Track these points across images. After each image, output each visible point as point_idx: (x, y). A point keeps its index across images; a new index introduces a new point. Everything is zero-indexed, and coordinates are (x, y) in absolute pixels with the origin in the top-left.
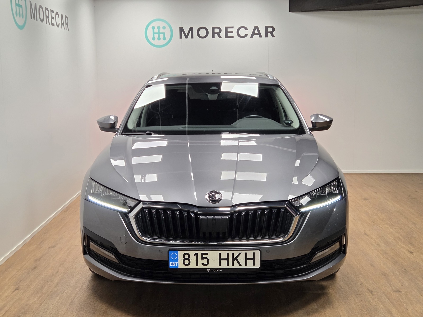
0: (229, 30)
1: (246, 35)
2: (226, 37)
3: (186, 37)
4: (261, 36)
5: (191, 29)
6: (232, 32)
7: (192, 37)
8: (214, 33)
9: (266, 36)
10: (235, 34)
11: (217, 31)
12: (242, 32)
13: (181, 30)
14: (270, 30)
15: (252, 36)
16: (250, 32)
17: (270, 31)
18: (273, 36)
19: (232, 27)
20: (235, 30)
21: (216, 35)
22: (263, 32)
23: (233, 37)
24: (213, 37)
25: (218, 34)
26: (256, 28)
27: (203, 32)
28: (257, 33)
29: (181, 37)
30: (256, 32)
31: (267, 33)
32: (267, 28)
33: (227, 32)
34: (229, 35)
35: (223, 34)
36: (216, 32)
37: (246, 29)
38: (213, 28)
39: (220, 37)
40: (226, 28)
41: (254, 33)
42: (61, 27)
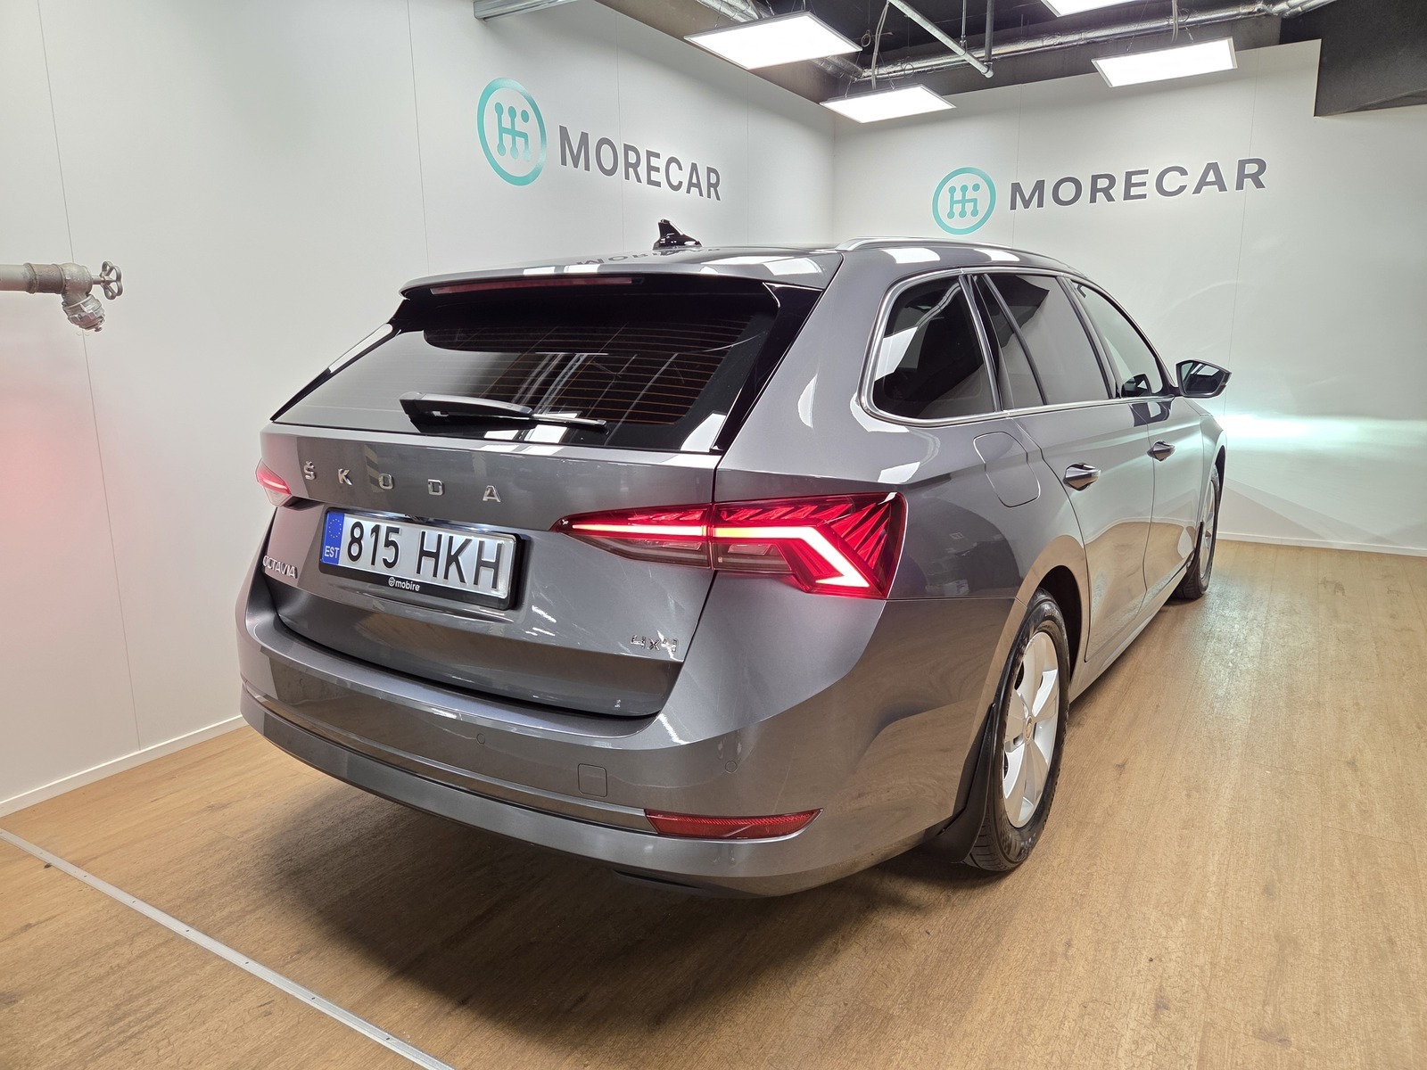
0: (1135, 179)
1: (1182, 188)
2: (1127, 196)
3: (1027, 204)
4: (1222, 188)
5: (1040, 186)
6: (1144, 184)
7: (1040, 204)
8: (1094, 190)
9: (1240, 186)
10: (1150, 189)
11: (1103, 183)
12: (1171, 182)
13: (1016, 188)
14: (1251, 169)
15: (1198, 190)
16: (1192, 181)
17: (1253, 172)
18: (1259, 185)
19: (1146, 172)
20: (1151, 179)
21: (1100, 195)
22: (1230, 177)
23: (1144, 196)
24: (1093, 200)
25: (1106, 191)
26: (1213, 167)
27: (1067, 191)
28: (1214, 180)
29: (1013, 207)
30: (1211, 177)
31: (1242, 176)
32: (1242, 164)
33: (1129, 185)
34: (1134, 191)
35: (1118, 190)
36: (1101, 187)
37: (1183, 172)
38: (1095, 179)
39: (1110, 198)
40: (1129, 175)
41: (1203, 182)
42: (688, 191)
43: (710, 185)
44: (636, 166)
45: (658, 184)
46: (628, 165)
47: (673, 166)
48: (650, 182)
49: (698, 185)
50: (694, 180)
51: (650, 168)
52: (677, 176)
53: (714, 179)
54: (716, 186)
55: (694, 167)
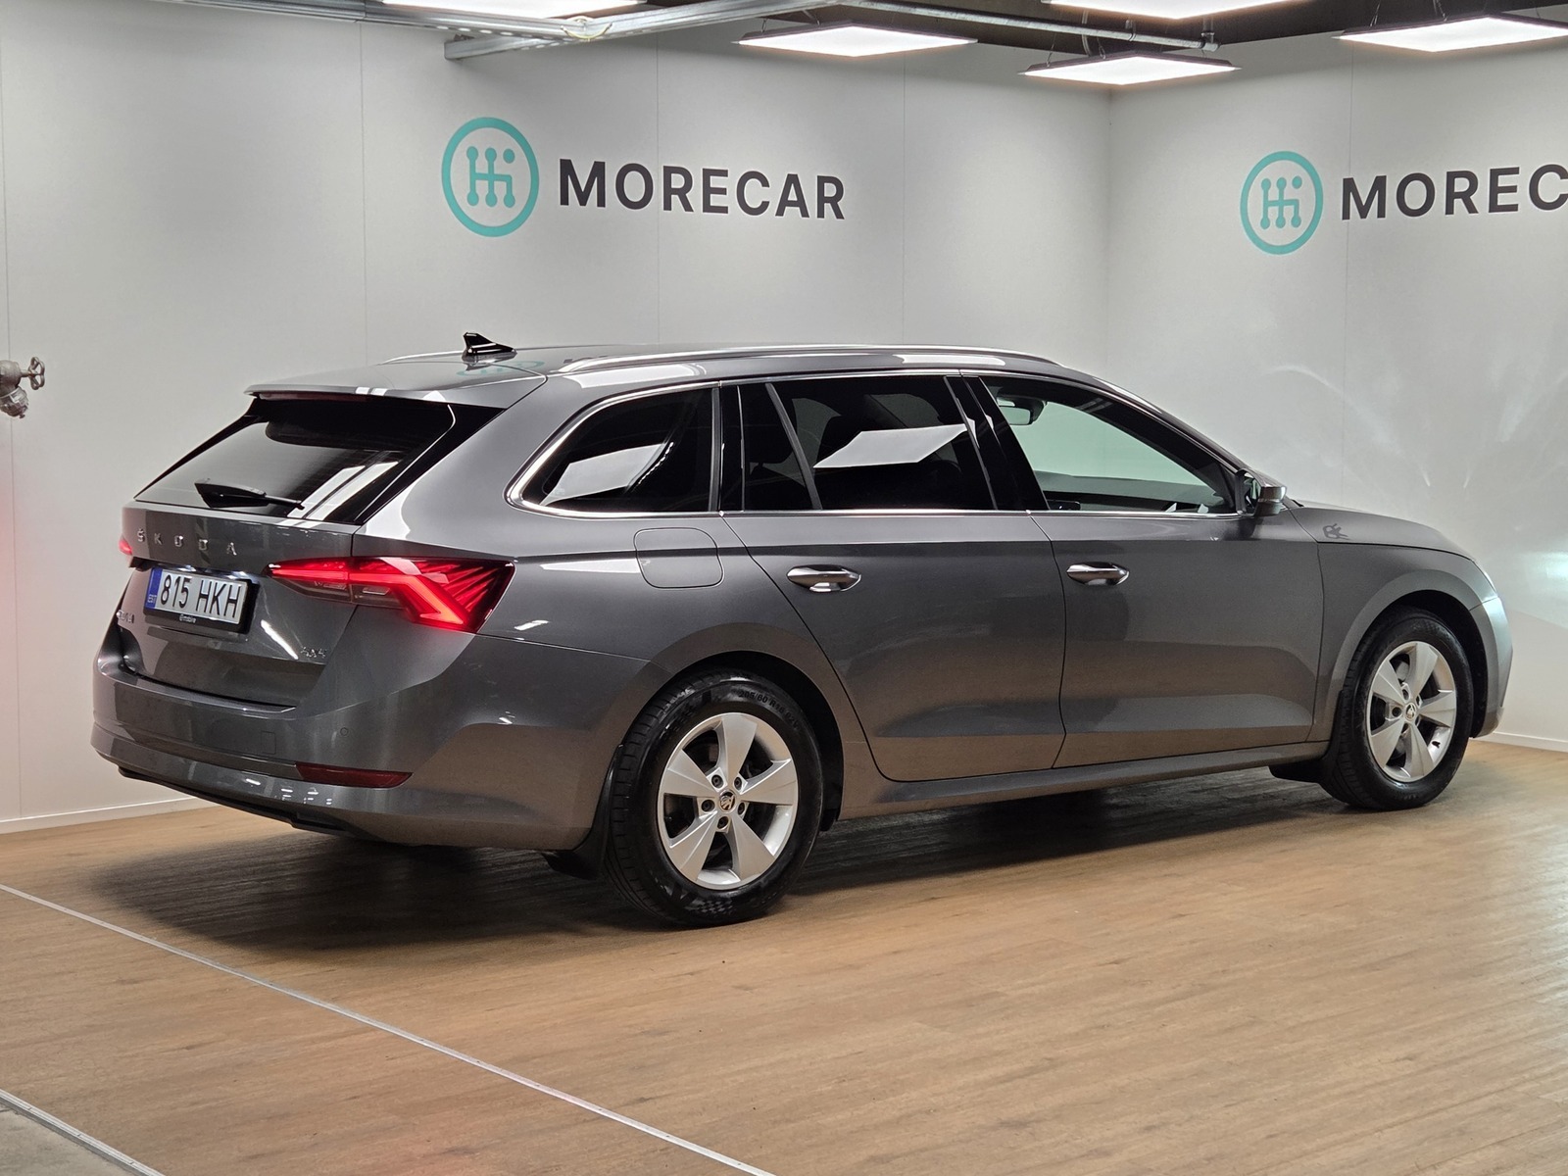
0: (1504, 181)
1: (1563, 198)
2: (1494, 207)
3: (1363, 212)
5: (1380, 184)
6: (1513, 189)
7: (1381, 213)
8: (1451, 196)
10: (1523, 197)
11: (1462, 185)
12: (1549, 188)
13: (1349, 186)
19: (1515, 171)
20: (1522, 182)
21: (1458, 203)
23: (1514, 208)
24: (1450, 210)
25: (1466, 197)
27: (1416, 194)
29: (1346, 215)
33: (1495, 190)
34: (1503, 199)
35: (1481, 197)
36: (1459, 192)
37: (1563, 174)
38: (1451, 177)
39: (1471, 209)
40: (1495, 174)
42: (780, 212)
43: (822, 199)
44: (682, 193)
45: (724, 210)
46: (669, 191)
47: (752, 185)
48: (708, 208)
49: (800, 203)
50: (792, 196)
51: (708, 191)
52: (754, 193)
53: (830, 190)
54: (834, 201)
55: (792, 180)
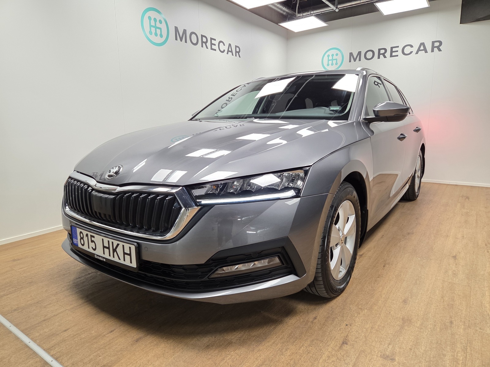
0: (394, 50)
1: (411, 52)
2: (391, 56)
3: (355, 60)
4: (426, 52)
5: (360, 53)
6: (397, 51)
7: (360, 60)
8: (379, 54)
9: (432, 51)
10: (400, 53)
11: (382, 51)
12: (408, 50)
13: (351, 54)
14: (437, 44)
15: (417, 53)
16: (415, 49)
17: (437, 46)
18: (440, 50)
19: (398, 47)
20: (400, 50)
21: (381, 56)
22: (429, 48)
23: (397, 56)
24: (379, 58)
25: (384, 55)
26: (423, 44)
27: (369, 55)
28: (423, 49)
29: (350, 61)
30: (422, 48)
31: (433, 47)
32: (433, 43)
33: (392, 52)
34: (394, 54)
35: (388, 54)
36: (382, 53)
37: (412, 46)
38: (379, 50)
39: (385, 57)
40: (392, 48)
41: (419, 50)
42: (227, 53)
43: (236, 52)
44: (206, 43)
45: (215, 50)
46: (202, 42)
47: (221, 44)
48: (212, 49)
49: (232, 52)
50: (230, 50)
51: (212, 44)
52: (222, 47)
53: (238, 50)
54: (239, 52)
55: (230, 45)
